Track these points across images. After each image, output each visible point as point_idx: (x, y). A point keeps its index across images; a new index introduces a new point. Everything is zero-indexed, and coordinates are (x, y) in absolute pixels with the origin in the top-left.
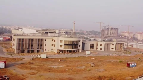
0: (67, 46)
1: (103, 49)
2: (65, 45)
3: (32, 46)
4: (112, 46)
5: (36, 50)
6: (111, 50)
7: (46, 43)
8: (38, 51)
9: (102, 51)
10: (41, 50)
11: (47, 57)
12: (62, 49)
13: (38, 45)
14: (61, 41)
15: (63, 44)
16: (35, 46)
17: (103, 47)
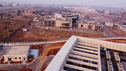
0: (63, 25)
1: (87, 28)
2: (62, 24)
3: (50, 23)
4: (93, 27)
5: (52, 25)
6: (92, 29)
7: (56, 22)
8: (53, 26)
9: (86, 29)
10: (54, 25)
11: (48, 29)
12: (61, 26)
13: (53, 23)
14: (61, 23)
15: (61, 24)
16: (52, 24)
17: (87, 27)
